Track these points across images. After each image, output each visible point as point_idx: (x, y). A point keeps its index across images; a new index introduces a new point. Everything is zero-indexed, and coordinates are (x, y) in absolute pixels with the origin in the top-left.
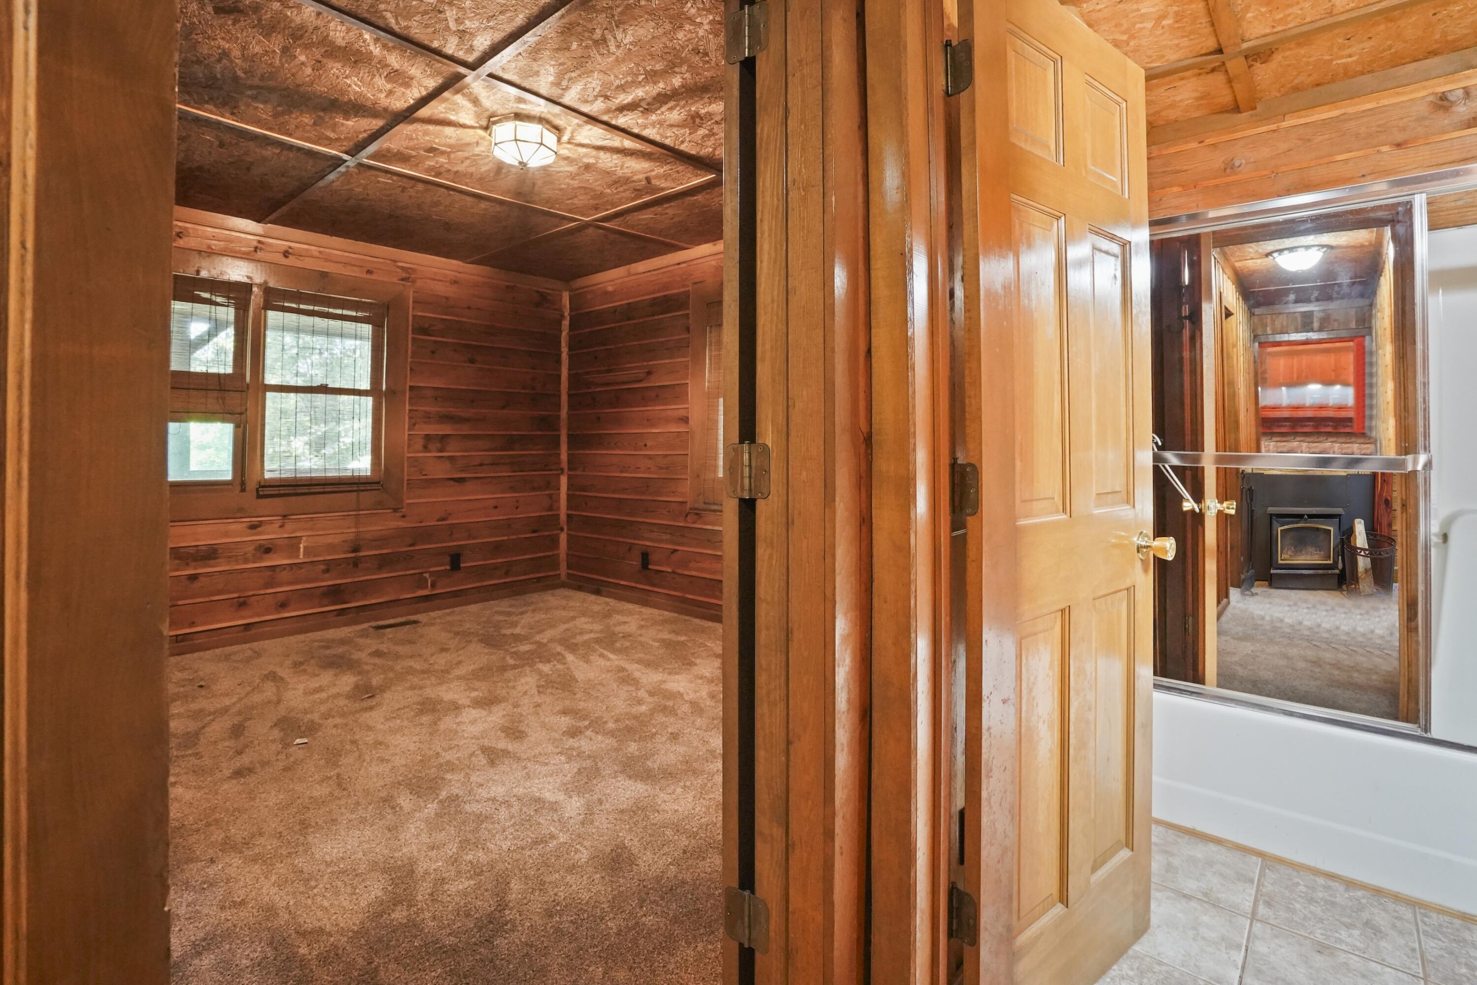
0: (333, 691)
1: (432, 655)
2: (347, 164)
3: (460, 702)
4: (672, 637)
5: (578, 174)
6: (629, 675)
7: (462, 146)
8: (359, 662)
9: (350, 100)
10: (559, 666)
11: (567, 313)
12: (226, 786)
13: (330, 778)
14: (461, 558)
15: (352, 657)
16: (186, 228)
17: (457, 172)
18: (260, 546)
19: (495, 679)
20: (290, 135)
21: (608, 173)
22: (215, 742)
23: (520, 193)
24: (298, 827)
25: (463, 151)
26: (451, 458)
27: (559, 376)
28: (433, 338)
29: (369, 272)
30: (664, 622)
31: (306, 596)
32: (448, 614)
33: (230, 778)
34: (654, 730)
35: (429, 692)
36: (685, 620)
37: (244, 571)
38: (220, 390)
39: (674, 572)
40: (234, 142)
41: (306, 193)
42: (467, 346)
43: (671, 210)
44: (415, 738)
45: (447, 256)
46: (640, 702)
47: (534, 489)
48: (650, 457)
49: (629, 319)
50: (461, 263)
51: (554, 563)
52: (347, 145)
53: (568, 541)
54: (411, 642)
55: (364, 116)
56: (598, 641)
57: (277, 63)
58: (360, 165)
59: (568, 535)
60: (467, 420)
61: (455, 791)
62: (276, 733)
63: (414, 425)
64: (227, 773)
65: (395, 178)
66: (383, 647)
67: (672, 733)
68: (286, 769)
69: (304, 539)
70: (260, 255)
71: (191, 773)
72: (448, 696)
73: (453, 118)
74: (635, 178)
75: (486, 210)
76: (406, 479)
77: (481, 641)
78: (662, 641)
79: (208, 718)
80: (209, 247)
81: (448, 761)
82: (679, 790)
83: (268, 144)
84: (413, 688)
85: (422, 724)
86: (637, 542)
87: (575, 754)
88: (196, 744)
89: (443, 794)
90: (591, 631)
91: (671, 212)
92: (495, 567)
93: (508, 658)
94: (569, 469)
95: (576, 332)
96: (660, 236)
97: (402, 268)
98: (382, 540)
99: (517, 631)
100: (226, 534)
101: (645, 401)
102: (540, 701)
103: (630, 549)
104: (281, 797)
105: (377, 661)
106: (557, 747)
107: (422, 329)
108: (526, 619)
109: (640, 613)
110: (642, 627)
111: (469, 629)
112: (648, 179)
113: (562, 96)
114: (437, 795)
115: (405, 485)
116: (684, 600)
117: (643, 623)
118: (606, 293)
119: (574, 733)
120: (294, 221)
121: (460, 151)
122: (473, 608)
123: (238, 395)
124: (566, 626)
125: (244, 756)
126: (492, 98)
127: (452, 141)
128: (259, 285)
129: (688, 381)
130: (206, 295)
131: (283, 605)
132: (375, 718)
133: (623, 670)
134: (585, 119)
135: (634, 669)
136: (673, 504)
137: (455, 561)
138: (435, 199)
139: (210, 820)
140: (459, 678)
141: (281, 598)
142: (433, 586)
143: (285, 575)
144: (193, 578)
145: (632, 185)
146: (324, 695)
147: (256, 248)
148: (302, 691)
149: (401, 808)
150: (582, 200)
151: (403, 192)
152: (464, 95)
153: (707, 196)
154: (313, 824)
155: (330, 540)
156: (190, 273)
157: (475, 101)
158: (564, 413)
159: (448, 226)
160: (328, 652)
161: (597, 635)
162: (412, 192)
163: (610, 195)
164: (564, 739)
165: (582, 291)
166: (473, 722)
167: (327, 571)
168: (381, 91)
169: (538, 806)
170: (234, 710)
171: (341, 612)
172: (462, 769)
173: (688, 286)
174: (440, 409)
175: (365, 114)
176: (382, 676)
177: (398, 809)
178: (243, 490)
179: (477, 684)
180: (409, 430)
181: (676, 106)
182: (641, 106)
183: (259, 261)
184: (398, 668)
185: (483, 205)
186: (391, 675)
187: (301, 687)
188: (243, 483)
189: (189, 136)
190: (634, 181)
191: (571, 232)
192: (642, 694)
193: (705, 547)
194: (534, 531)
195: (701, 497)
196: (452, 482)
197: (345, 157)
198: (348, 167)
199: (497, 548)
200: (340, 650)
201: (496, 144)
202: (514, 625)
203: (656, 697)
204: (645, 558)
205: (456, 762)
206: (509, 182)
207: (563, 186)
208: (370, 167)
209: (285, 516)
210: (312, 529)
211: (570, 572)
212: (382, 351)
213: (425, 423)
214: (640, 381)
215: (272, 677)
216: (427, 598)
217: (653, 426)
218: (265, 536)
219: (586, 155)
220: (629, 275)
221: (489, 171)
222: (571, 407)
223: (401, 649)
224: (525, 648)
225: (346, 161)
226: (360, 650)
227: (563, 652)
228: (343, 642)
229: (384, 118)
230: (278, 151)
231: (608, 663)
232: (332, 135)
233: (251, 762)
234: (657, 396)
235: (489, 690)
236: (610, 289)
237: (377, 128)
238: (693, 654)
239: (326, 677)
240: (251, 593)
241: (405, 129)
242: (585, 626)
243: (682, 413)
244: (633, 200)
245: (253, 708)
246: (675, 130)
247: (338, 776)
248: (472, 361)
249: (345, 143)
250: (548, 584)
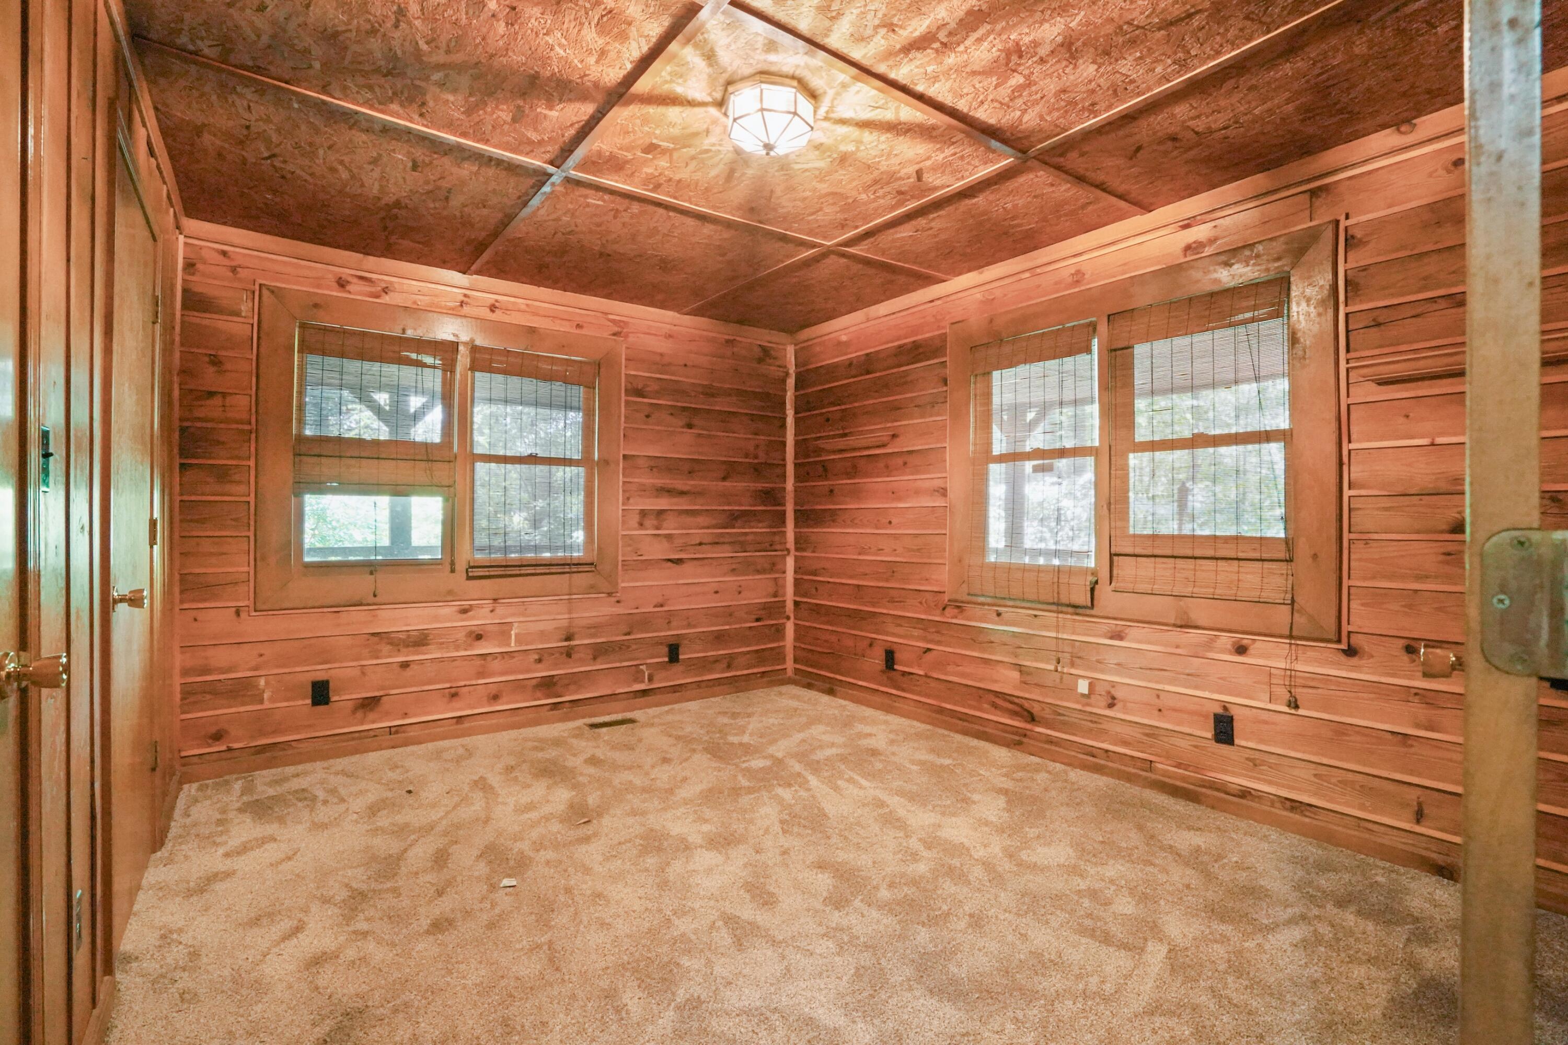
0: (547, 809)
1: (653, 767)
2: (553, 179)
3: (690, 839)
4: (931, 757)
5: (829, 173)
6: (891, 812)
7: (687, 138)
8: (572, 771)
9: (553, 74)
10: (803, 793)
11: (792, 370)
12: (420, 946)
13: (539, 946)
14: (681, 650)
15: (566, 764)
16: (391, 283)
17: (679, 181)
18: (471, 633)
19: (728, 807)
20: (487, 142)
21: (869, 167)
22: (417, 873)
23: (752, 210)
24: (500, 1031)
25: (689, 146)
26: (669, 537)
27: (784, 444)
28: (646, 400)
29: (579, 326)
30: (919, 736)
31: (518, 686)
32: (667, 712)
33: (428, 932)
34: (945, 908)
35: (653, 821)
36: (944, 736)
37: (454, 659)
38: (428, 461)
39: (926, 676)
40: (427, 160)
41: (509, 228)
42: (684, 409)
43: (939, 222)
44: (641, 892)
45: (662, 306)
46: (915, 857)
47: (758, 572)
48: (896, 537)
49: (868, 373)
50: (676, 314)
51: (779, 655)
52: (553, 149)
53: (795, 631)
54: (630, 748)
55: (570, 100)
56: (843, 759)
57: (464, 21)
58: (568, 180)
59: (796, 625)
60: (682, 493)
61: (697, 991)
62: (482, 869)
63: (628, 499)
64: (425, 923)
65: (606, 197)
66: (599, 753)
67: (971, 916)
68: (491, 926)
69: (516, 625)
70: (466, 310)
71: (385, 919)
72: (676, 829)
73: (679, 90)
74: (903, 173)
75: (710, 237)
76: (620, 558)
77: (706, 750)
78: (921, 763)
79: (413, 837)
80: (415, 303)
81: (683, 935)
82: (1010, 1027)
83: (464, 159)
84: (634, 813)
85: (647, 870)
86: (880, 637)
87: (846, 939)
88: (396, 874)
89: (681, 995)
90: (833, 745)
91: (936, 225)
92: (717, 660)
93: (740, 778)
94: (797, 549)
95: (802, 392)
96: (914, 263)
97: (613, 321)
98: (595, 628)
99: (746, 739)
100: (436, 618)
101: (888, 470)
102: (786, 845)
103: (871, 645)
104: (483, 972)
105: (591, 770)
106: (820, 924)
107: (637, 392)
108: (754, 724)
109: (886, 722)
110: (892, 742)
111: (691, 733)
112: (919, 174)
113: (828, 31)
114: (673, 994)
115: (620, 567)
116: (941, 711)
117: (892, 736)
118: (840, 343)
119: (838, 902)
120: (499, 269)
121: (685, 147)
122: (693, 705)
123: (446, 465)
124: (801, 736)
125: (444, 898)
126: (733, 47)
127: (675, 131)
128: (465, 344)
129: (947, 445)
130: (414, 356)
131: (495, 698)
132: (592, 853)
133: (881, 804)
134: (854, 71)
135: (895, 802)
136: (927, 595)
137: (674, 653)
138: (652, 225)
139: (398, 1002)
140: (686, 802)
141: (493, 689)
142: (651, 679)
143: (496, 665)
144: (405, 665)
145: (896, 185)
146: (534, 815)
147: (462, 302)
148: (512, 806)
149: (628, 1013)
150: (830, 213)
151: (615, 217)
152: (696, 46)
153: (991, 197)
154: (519, 1028)
155: (541, 626)
156: (397, 333)
157: (710, 57)
158: (790, 484)
159: (665, 265)
160: (540, 755)
161: (839, 751)
162: (625, 218)
163: (865, 204)
164: (828, 909)
165: (810, 343)
166: (709, 871)
167: (540, 661)
168: (590, 52)
169: (812, 1034)
170: (439, 828)
171: (555, 706)
172: (702, 951)
173: (944, 328)
174: (656, 481)
175: (572, 96)
176: (599, 793)
177: (624, 1014)
178: (453, 571)
179: (708, 813)
180: (623, 504)
181: (989, 33)
182: (938, 40)
183: (465, 316)
184: (616, 782)
185: (708, 229)
186: (609, 792)
187: (511, 801)
188: (452, 563)
189: (380, 155)
190: (901, 179)
191: (807, 263)
192: (914, 843)
193: (967, 647)
194: (758, 620)
195: (964, 586)
196: (670, 564)
197: (551, 169)
198: (553, 184)
199: (719, 638)
200: (552, 753)
201: (735, 120)
202: (742, 730)
203: (935, 851)
204: (890, 658)
205: (693, 937)
206: (739, 192)
207: (808, 194)
208: (578, 183)
209: (495, 600)
210: (523, 615)
211: (798, 666)
212: (594, 415)
213: (640, 496)
214: (884, 446)
215: (481, 785)
216: (644, 693)
217: (900, 499)
218: (476, 621)
219: (844, 139)
220: (868, 320)
221: (717, 176)
222: (798, 478)
223: (621, 757)
224: (757, 763)
225: (551, 175)
226: (575, 755)
227: (804, 772)
228: (557, 742)
229: (593, 100)
230: (475, 168)
231: (861, 793)
232: (534, 136)
233: (453, 911)
234: (905, 463)
235: (723, 823)
236: (844, 338)
237: (586, 118)
238: (965, 785)
239: (539, 789)
240: (462, 683)
241: (620, 115)
242: (824, 737)
243: (938, 483)
244: (893, 208)
245: (458, 827)
246: (976, 80)
247: (550, 943)
248: (690, 426)
249: (549, 148)
250: (775, 679)
